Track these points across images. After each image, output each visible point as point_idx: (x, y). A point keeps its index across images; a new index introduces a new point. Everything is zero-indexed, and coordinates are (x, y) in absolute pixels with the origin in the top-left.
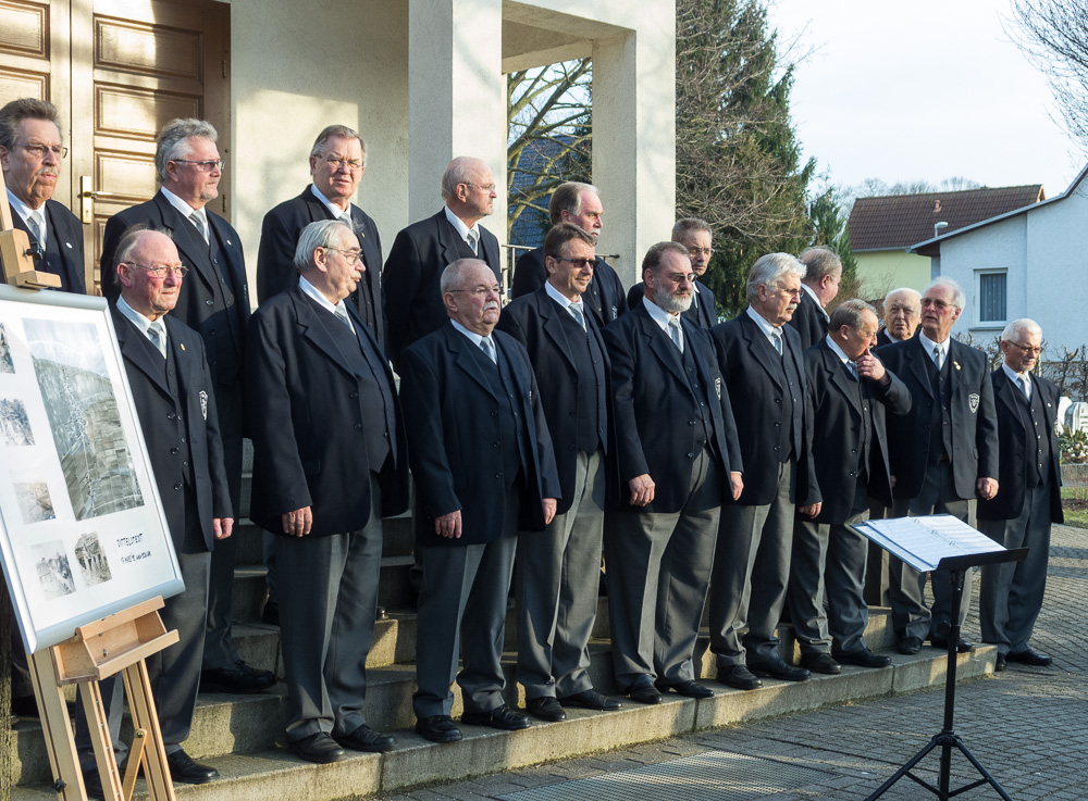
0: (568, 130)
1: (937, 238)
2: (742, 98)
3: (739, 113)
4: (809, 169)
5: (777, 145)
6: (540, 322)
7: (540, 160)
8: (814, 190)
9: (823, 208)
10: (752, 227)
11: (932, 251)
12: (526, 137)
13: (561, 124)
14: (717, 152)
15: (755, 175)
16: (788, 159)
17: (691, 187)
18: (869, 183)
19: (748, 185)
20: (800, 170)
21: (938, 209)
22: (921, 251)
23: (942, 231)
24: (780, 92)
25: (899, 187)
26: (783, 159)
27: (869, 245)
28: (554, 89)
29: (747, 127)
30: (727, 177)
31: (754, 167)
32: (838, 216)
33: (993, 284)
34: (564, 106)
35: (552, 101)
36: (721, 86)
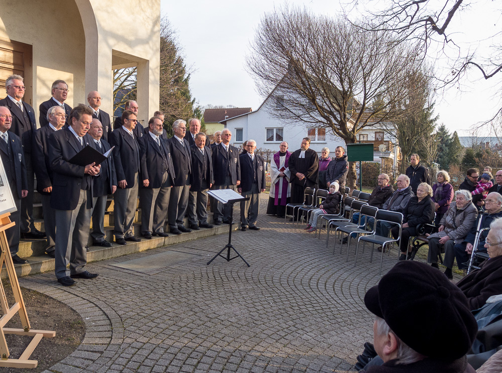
0: (130, 87)
1: (226, 120)
2: (177, 81)
3: (176, 85)
4: (194, 101)
5: (186, 94)
6: (122, 136)
7: (122, 95)
8: (195, 106)
9: (197, 111)
10: (179, 115)
11: (225, 123)
12: (118, 88)
13: (128, 85)
14: (170, 95)
15: (180, 102)
16: (188, 98)
17: (163, 104)
18: (209, 105)
19: (178, 104)
20: (191, 101)
21: (226, 113)
22: (222, 123)
23: (227, 118)
24: (186, 80)
25: (216, 107)
26: (187, 98)
27: (209, 121)
28: (126, 76)
29: (178, 89)
30: (172, 102)
31: (179, 100)
32: (201, 114)
33: (239, 132)
34: (129, 81)
35: (126, 79)
36: (171, 79)
